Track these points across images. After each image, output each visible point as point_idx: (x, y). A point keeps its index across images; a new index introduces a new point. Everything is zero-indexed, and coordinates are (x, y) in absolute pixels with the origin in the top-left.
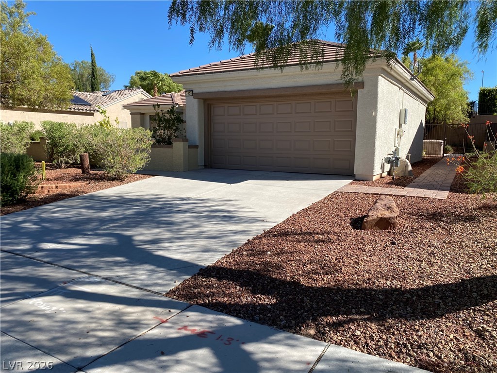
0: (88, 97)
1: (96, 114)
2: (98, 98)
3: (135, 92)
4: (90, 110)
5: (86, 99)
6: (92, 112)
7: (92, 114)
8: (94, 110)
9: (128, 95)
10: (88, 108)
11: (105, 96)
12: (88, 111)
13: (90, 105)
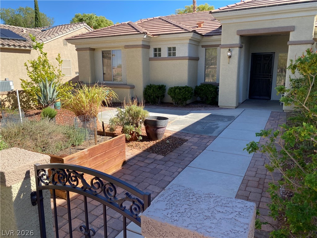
0: (25, 32)
1: (33, 51)
2: (36, 33)
3: (78, 26)
4: (25, 46)
5: (21, 34)
6: (28, 48)
7: (28, 52)
8: (30, 47)
9: (71, 29)
10: (22, 44)
11: (44, 32)
12: (23, 48)
13: (25, 41)
